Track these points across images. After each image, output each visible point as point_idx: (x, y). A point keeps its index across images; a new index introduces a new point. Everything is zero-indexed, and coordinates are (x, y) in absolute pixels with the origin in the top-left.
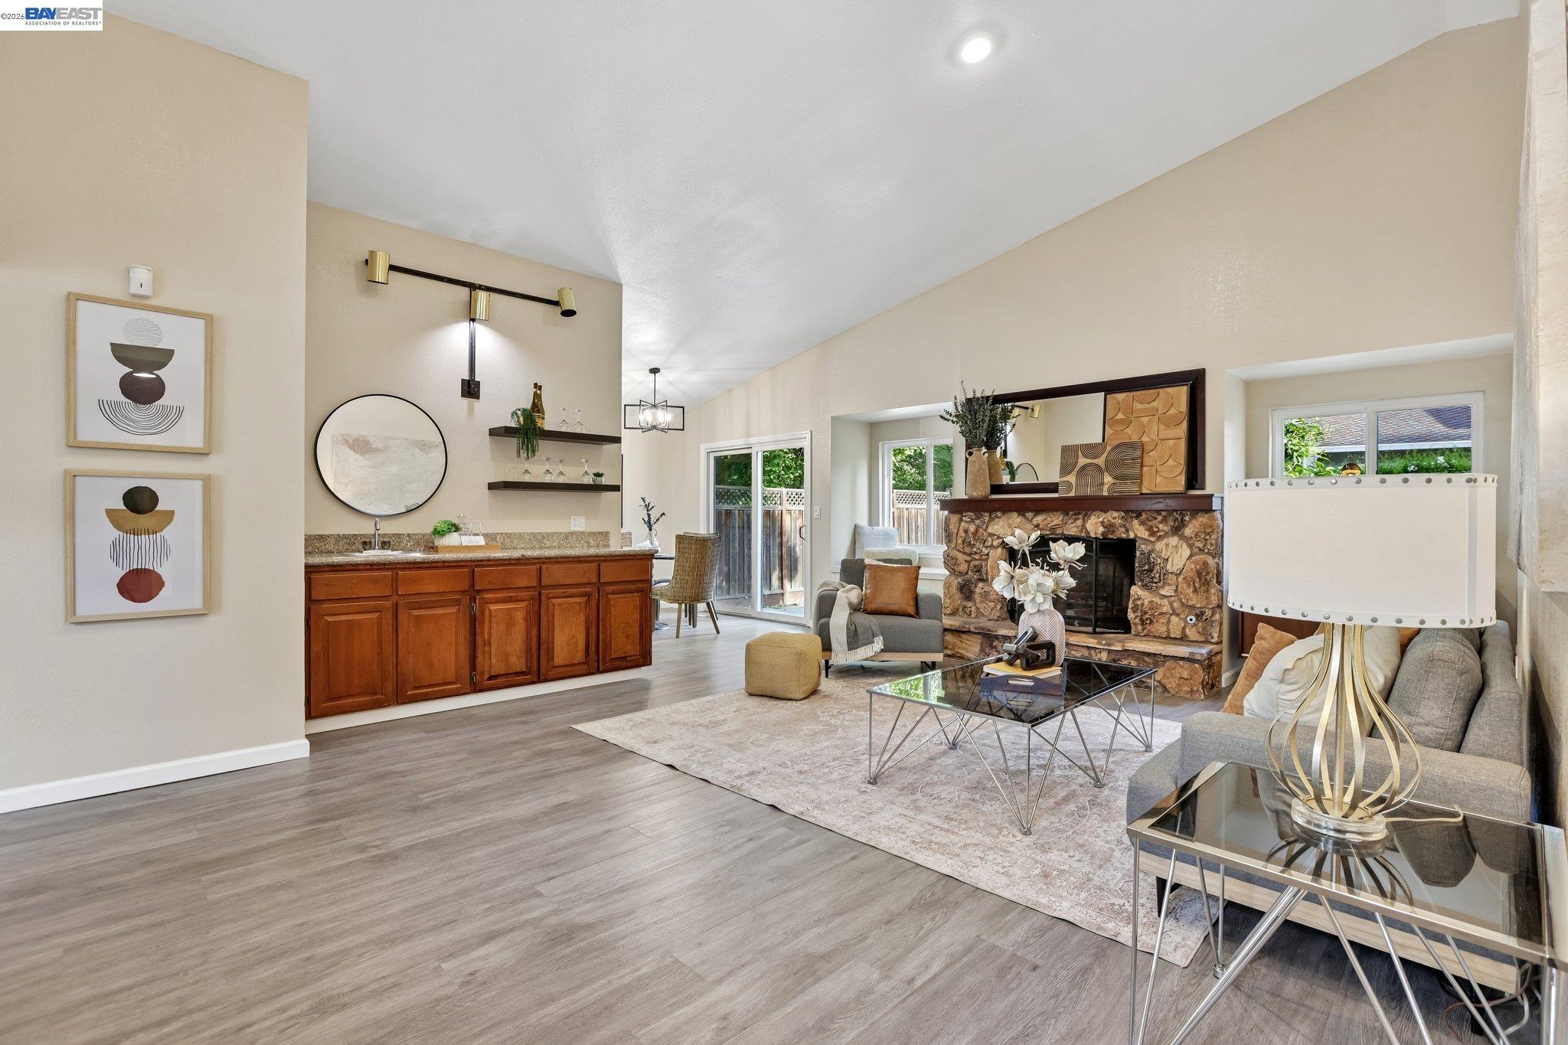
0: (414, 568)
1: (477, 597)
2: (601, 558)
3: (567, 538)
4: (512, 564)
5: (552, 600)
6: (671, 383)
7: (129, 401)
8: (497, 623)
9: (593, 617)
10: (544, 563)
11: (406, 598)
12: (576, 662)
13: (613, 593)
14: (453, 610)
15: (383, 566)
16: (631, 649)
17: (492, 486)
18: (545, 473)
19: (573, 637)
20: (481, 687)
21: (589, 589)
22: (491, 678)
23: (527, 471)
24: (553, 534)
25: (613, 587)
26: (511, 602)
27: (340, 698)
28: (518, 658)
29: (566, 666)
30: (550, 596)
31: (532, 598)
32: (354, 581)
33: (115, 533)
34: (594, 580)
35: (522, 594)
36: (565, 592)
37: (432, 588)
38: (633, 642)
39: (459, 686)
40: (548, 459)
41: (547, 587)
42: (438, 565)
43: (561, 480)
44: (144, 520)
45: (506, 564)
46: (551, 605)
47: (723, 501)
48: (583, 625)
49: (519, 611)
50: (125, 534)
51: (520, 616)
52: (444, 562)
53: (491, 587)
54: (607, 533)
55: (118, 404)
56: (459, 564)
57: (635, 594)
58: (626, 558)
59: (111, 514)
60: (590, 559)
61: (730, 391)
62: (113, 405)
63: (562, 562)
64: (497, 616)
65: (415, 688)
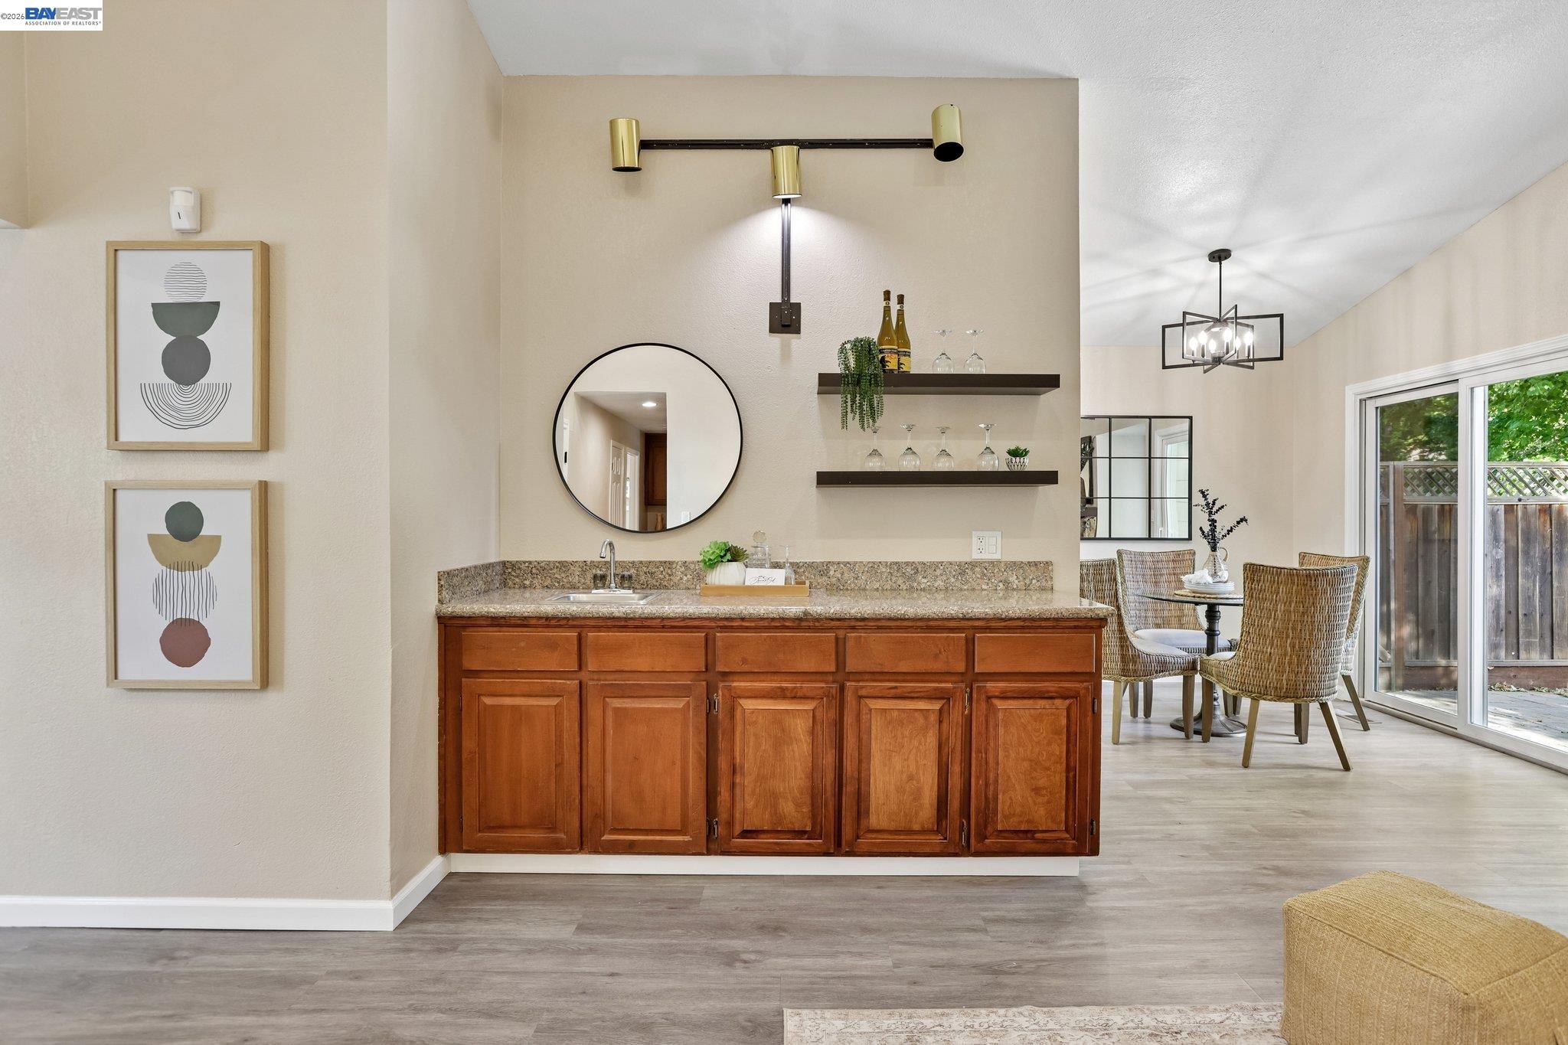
0: (614, 626)
1: (721, 685)
2: (977, 624)
3: (963, 573)
4: (787, 628)
5: (867, 701)
6: (1263, 276)
7: (172, 382)
8: (755, 735)
9: (955, 742)
10: (853, 628)
11: (602, 677)
12: (916, 827)
13: (1004, 697)
14: (679, 704)
15: (564, 622)
16: (1045, 814)
17: (826, 479)
18: (905, 454)
19: (911, 778)
20: (725, 847)
21: (950, 685)
22: (746, 834)
23: (875, 453)
24: (935, 566)
25: (1001, 685)
26: (784, 698)
27: (500, 827)
28: (797, 805)
29: (896, 832)
30: (863, 692)
31: (827, 694)
32: (522, 644)
33: (158, 568)
34: (961, 667)
35: (807, 686)
36: (896, 687)
37: (642, 663)
38: (1048, 802)
39: (687, 838)
40: (909, 429)
41: (858, 675)
42: (654, 623)
43: (943, 465)
44: (185, 550)
45: (776, 627)
46: (864, 711)
47: (1434, 489)
48: (933, 756)
49: (798, 717)
50: (168, 570)
51: (800, 727)
52: (663, 619)
53: (746, 668)
54: (1048, 564)
55: (160, 387)
56: (691, 623)
57: (1058, 702)
58: (1037, 624)
59: (153, 539)
60: (952, 624)
61: (1406, 272)
62: (155, 387)
63: (890, 628)
64: (755, 722)
65: (615, 831)
